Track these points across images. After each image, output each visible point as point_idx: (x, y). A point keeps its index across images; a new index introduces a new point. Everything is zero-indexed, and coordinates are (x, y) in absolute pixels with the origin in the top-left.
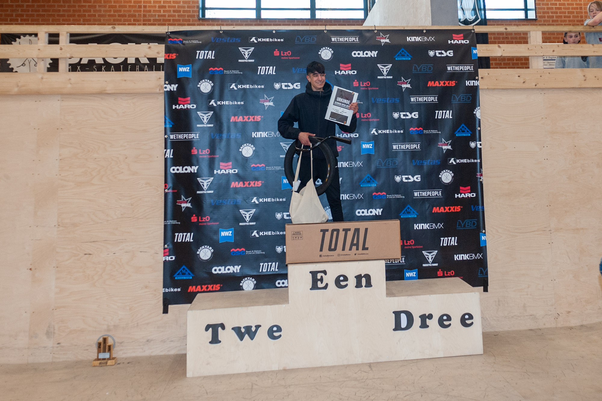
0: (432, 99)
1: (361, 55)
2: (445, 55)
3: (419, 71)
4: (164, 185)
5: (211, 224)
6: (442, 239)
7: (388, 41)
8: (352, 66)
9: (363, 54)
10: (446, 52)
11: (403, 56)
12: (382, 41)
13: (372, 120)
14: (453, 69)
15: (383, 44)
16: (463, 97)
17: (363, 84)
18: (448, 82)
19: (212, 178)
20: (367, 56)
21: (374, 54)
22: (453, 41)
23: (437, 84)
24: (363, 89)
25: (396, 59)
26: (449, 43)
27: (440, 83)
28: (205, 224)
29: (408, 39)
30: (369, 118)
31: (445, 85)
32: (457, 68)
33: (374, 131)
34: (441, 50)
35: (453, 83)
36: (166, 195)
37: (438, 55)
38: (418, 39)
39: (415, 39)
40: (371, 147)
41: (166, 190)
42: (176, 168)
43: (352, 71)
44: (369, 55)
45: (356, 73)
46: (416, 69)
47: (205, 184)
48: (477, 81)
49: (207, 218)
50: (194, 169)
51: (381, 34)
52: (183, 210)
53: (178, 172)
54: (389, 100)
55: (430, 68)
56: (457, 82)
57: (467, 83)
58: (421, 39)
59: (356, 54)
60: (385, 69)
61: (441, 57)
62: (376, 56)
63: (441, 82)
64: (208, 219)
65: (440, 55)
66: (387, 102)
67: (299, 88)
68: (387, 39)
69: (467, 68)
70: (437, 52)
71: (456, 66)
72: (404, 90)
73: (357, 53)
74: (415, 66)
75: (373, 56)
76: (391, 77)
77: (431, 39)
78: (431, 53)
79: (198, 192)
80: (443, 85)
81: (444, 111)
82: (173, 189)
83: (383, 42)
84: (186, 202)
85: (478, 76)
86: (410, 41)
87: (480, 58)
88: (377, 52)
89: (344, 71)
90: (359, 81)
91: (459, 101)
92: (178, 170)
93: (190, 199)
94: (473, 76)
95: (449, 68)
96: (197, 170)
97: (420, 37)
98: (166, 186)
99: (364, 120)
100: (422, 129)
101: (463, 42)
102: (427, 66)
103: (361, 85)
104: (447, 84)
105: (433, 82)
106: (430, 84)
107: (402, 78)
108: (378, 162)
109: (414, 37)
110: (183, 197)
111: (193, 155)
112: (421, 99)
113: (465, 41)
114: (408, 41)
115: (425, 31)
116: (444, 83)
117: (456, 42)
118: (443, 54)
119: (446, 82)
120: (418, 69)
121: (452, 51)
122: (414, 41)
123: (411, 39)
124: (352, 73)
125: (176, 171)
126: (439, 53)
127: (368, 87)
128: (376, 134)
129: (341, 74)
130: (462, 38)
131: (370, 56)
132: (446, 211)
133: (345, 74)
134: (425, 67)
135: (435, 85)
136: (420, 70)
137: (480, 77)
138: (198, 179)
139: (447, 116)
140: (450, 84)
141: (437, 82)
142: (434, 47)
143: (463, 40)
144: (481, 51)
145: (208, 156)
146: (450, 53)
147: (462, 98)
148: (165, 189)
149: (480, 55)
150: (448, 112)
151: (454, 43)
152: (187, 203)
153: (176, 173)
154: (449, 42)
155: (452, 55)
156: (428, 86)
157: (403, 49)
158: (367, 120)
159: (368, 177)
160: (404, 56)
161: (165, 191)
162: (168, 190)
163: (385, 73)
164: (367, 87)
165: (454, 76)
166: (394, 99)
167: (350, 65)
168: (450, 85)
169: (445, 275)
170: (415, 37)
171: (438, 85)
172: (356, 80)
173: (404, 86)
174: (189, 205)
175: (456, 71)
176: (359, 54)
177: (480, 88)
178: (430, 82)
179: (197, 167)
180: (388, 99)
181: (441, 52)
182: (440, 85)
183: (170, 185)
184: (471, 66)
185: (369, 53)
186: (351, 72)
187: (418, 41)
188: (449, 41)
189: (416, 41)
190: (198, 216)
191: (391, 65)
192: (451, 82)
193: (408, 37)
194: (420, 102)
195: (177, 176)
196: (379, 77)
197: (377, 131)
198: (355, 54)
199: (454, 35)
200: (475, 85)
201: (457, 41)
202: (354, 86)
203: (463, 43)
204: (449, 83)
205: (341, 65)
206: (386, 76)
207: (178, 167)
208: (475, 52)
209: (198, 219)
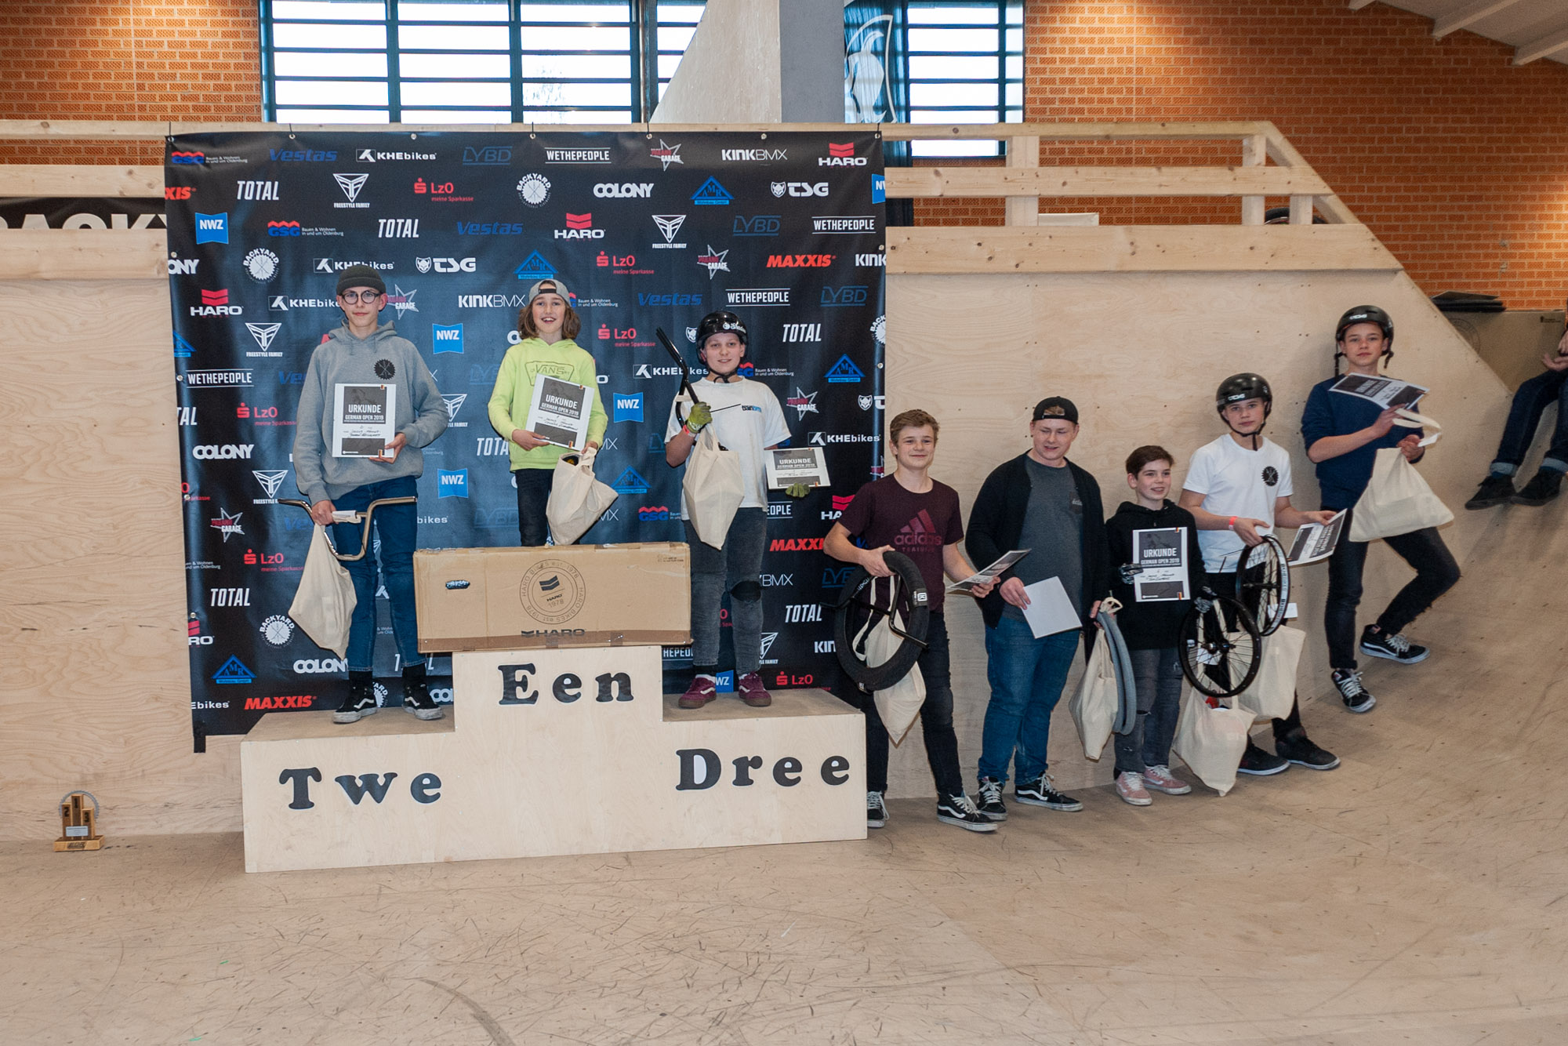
0: (775, 297)
1: (615, 194)
2: (809, 193)
3: (749, 232)
4: (180, 485)
5: (287, 569)
6: (789, 607)
7: (677, 159)
8: (593, 219)
9: (620, 192)
10: (812, 186)
11: (712, 195)
12: (664, 158)
13: (639, 345)
14: (826, 226)
15: (665, 167)
16: (848, 293)
17: (618, 262)
18: (815, 256)
19: (286, 471)
20: (628, 195)
21: (645, 190)
22: (829, 159)
23: (788, 261)
24: (619, 272)
25: (696, 203)
26: (821, 164)
27: (795, 261)
28: (275, 569)
29: (725, 155)
30: (632, 340)
31: (808, 265)
32: (836, 225)
33: (643, 370)
34: (801, 182)
35: (825, 261)
36: (186, 506)
37: (792, 193)
38: (748, 155)
39: (741, 154)
40: (635, 407)
41: (185, 496)
42: (205, 449)
43: (594, 231)
44: (633, 194)
45: (602, 235)
46: (741, 226)
47: (271, 484)
48: (880, 256)
49: (274, 558)
50: (245, 451)
51: (662, 142)
52: (225, 539)
53: (210, 457)
54: (678, 299)
55: (774, 225)
56: (834, 257)
57: (859, 260)
58: (754, 154)
59: (603, 191)
60: (669, 226)
61: (800, 197)
62: (648, 195)
63: (797, 257)
64: (279, 559)
65: (798, 194)
66: (674, 303)
67: (474, 269)
68: (677, 154)
69: (861, 224)
70: (792, 185)
71: (835, 219)
72: (712, 276)
73: (605, 187)
74: (740, 221)
75: (643, 196)
76: (684, 246)
77: (779, 155)
78: (778, 189)
79: (256, 502)
80: (802, 265)
81: (804, 326)
82: (201, 493)
83: (666, 162)
84: (232, 523)
85: (884, 244)
86: (730, 159)
87: (890, 202)
88: (651, 185)
89: (574, 231)
90: (609, 254)
91: (839, 300)
92: (209, 452)
93: (239, 515)
94: (873, 243)
95: (817, 225)
96: (252, 453)
97: (753, 151)
98: (185, 488)
99: (620, 345)
100: (751, 366)
101: (854, 162)
102: (767, 220)
103: (615, 265)
104: (811, 262)
105: (779, 257)
106: (773, 262)
107: (710, 248)
108: (651, 438)
109: (738, 151)
110: (223, 511)
111: (241, 419)
112: (750, 297)
113: (857, 159)
114: (724, 159)
115: (764, 137)
116: (806, 261)
117: (837, 161)
118: (805, 191)
119: (809, 257)
120: (747, 227)
121: (826, 184)
122: (738, 159)
123: (731, 155)
124: (594, 236)
125: (205, 456)
126: (797, 189)
127: (630, 267)
128: (648, 376)
129: (569, 237)
130: (852, 153)
131: (635, 196)
132: (799, 549)
133: (578, 237)
134: (762, 223)
135: (784, 265)
136: (751, 230)
137: (888, 244)
138: (254, 472)
139: (810, 337)
140: (819, 261)
141: (789, 258)
142: (784, 173)
143: (854, 157)
144: (893, 184)
145: (275, 423)
146: (821, 189)
147: (844, 296)
148: (183, 495)
149: (891, 193)
150: (812, 326)
151: (833, 164)
152: (232, 525)
153: (205, 460)
154: (821, 162)
155: (826, 194)
156: (769, 265)
157: (711, 179)
158: (628, 344)
159: (629, 473)
160: (714, 194)
161: (183, 499)
162: (190, 495)
163: (669, 236)
164: (628, 268)
165: (829, 242)
166: (689, 297)
167: (589, 216)
168: (819, 265)
169: (793, 683)
170: (742, 151)
171: (791, 265)
172: (602, 253)
173: (712, 266)
174: (237, 529)
175: (834, 231)
176: (609, 190)
177: (887, 272)
178: (772, 258)
179: (251, 446)
180: (676, 296)
181: (801, 187)
182: (796, 265)
183: (193, 485)
184: (869, 219)
185: (633, 187)
186: (591, 234)
187: (748, 159)
188: (820, 159)
189: (744, 159)
190: (258, 554)
191: (684, 216)
192: (820, 256)
193: (723, 151)
194: (749, 303)
195: (208, 465)
196: (655, 246)
197: (649, 370)
198: (600, 190)
199: (831, 146)
200: (876, 265)
201: (838, 159)
202: (599, 265)
203: (853, 164)
204: (816, 261)
205: (569, 216)
206: (672, 242)
207: (209, 447)
208: (879, 185)
209: (259, 559)
